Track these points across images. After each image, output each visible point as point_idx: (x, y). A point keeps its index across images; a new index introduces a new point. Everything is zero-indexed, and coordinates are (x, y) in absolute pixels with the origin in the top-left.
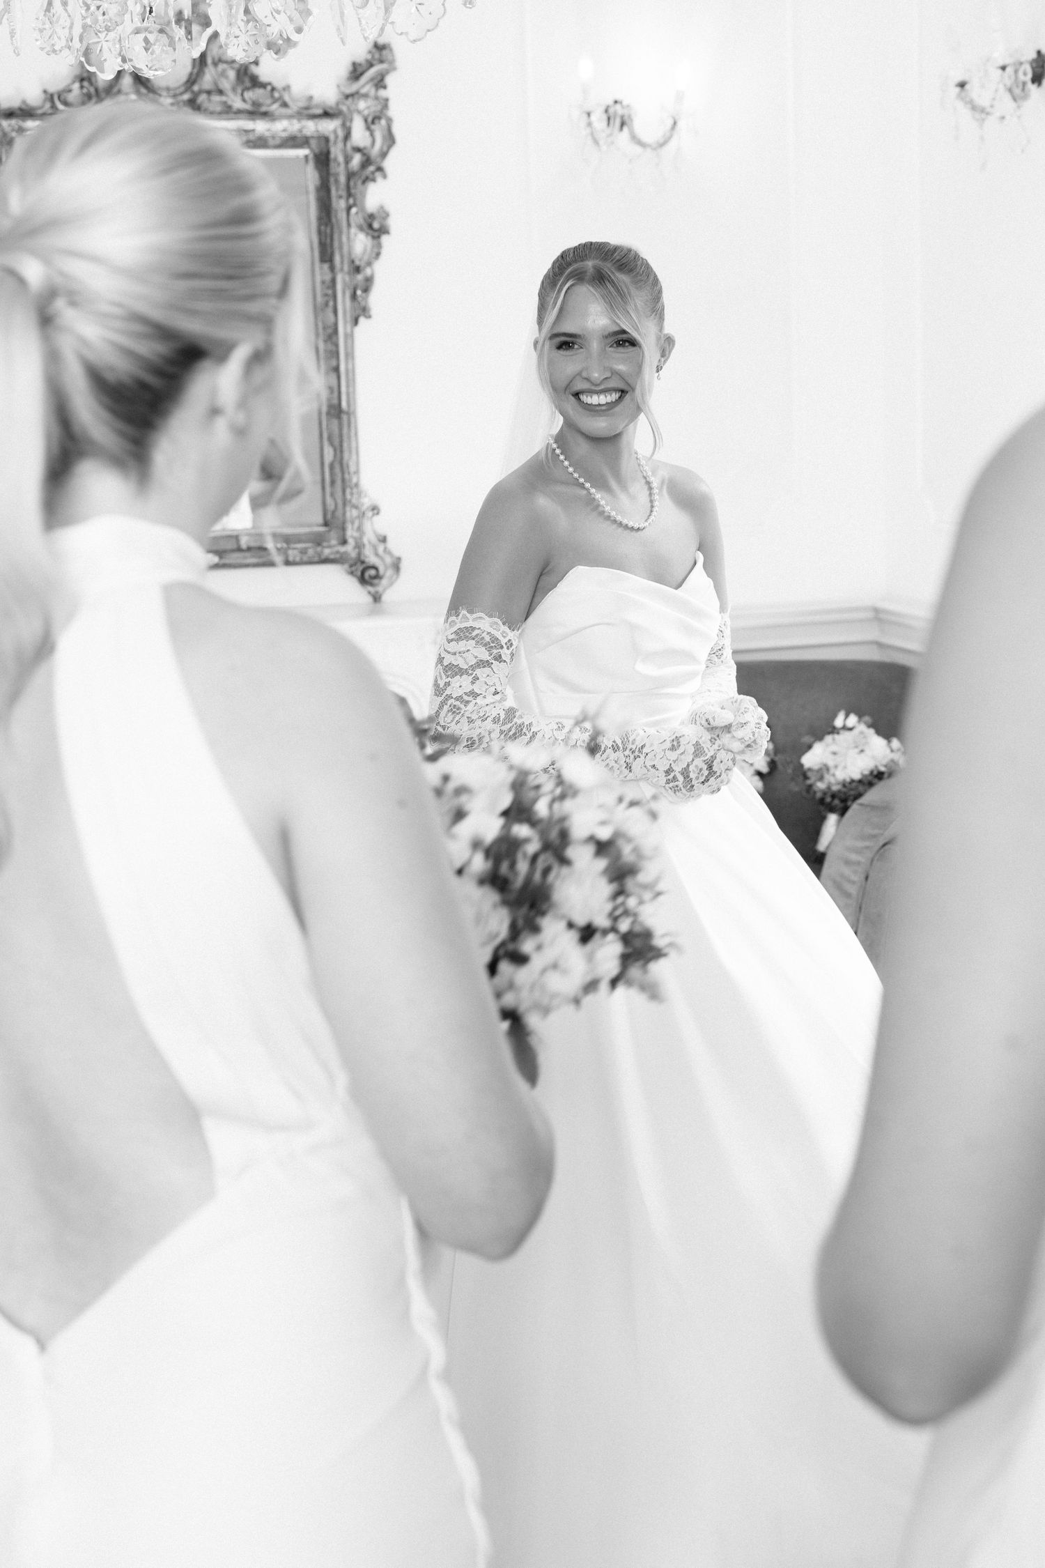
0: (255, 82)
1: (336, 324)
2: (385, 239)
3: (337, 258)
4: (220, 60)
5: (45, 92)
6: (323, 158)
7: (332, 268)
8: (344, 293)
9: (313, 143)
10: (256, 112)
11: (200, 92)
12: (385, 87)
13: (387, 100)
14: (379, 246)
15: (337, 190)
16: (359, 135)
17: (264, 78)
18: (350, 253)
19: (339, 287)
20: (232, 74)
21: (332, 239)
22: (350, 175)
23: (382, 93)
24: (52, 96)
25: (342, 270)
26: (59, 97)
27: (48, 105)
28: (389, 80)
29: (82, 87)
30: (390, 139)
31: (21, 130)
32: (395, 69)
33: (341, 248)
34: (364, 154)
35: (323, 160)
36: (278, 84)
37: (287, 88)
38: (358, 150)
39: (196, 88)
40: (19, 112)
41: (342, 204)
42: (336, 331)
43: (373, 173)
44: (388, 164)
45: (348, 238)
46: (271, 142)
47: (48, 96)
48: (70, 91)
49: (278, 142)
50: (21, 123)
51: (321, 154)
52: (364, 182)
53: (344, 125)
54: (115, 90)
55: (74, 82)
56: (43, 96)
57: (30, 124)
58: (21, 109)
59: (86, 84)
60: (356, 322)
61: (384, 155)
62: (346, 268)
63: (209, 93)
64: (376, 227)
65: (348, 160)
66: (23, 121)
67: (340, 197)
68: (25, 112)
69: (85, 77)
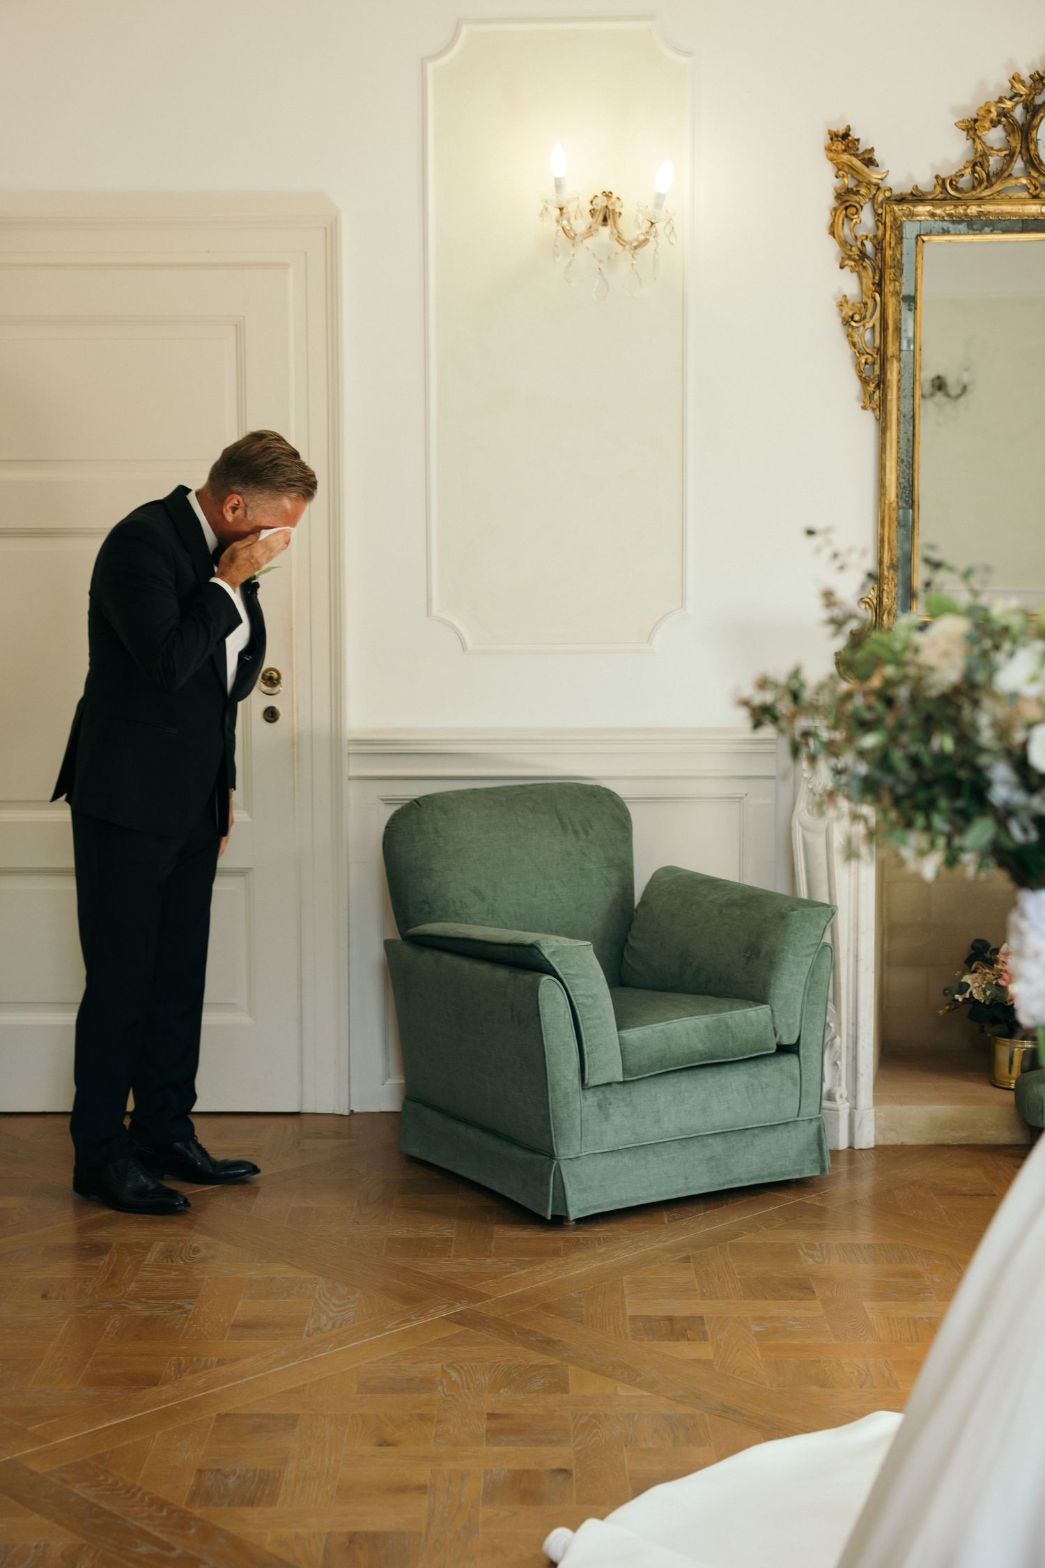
5: (937, 177)
24: (944, 180)
26: (951, 183)
27: (939, 189)
29: (974, 171)
31: (912, 215)
40: (910, 198)
47: (940, 182)
48: (962, 175)
50: (912, 208)
54: (1006, 174)
55: (965, 168)
56: (935, 181)
57: (921, 209)
58: (912, 194)
59: (978, 168)
66: (914, 206)
68: (917, 197)
69: (978, 162)
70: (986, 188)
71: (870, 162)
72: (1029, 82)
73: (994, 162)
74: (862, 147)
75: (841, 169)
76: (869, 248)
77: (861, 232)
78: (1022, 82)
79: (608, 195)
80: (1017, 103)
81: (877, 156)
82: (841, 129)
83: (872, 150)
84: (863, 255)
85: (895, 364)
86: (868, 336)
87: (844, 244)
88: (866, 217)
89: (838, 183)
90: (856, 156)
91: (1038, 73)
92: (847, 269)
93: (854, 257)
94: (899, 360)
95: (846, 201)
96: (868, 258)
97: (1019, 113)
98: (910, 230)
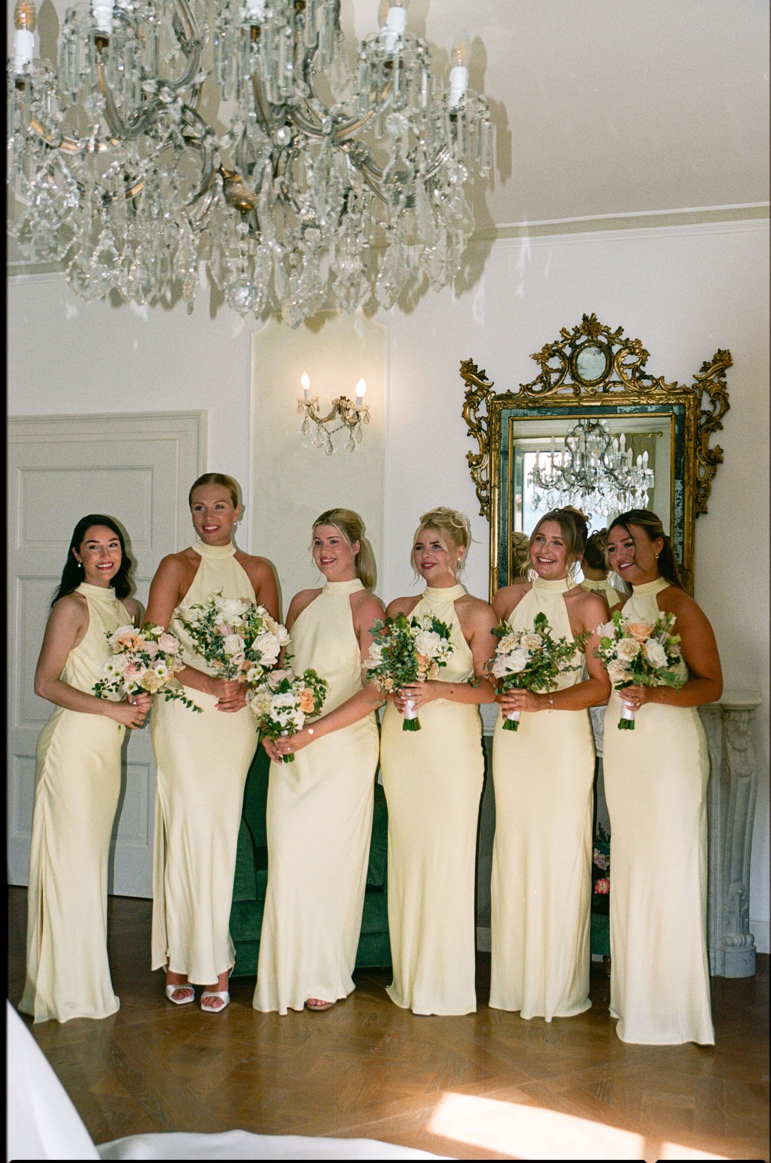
0: (644, 376)
1: (683, 516)
2: (720, 467)
3: (686, 477)
4: (622, 364)
5: (521, 385)
6: (680, 418)
7: (683, 483)
8: (689, 499)
9: (676, 409)
10: (641, 392)
11: (610, 382)
12: (724, 376)
13: (726, 382)
14: (715, 470)
15: (688, 436)
16: (706, 405)
17: (648, 373)
18: (695, 474)
19: (686, 494)
20: (629, 372)
21: (684, 466)
22: (699, 427)
23: (723, 380)
24: (525, 387)
25: (688, 483)
26: (529, 389)
27: (522, 392)
28: (726, 372)
29: (542, 382)
30: (727, 407)
32: (731, 365)
33: (688, 472)
34: (708, 415)
35: (680, 420)
36: (657, 376)
37: (662, 378)
38: (704, 412)
39: (607, 380)
40: (505, 397)
41: (691, 444)
42: (683, 520)
43: (713, 426)
44: (724, 421)
45: (694, 465)
46: (650, 409)
47: (522, 388)
48: (535, 384)
49: (654, 408)
50: (505, 402)
51: (680, 415)
52: (707, 432)
53: (695, 398)
54: (560, 382)
55: (537, 380)
56: (519, 388)
57: (511, 403)
58: (506, 395)
59: (544, 380)
60: (697, 516)
61: (721, 415)
62: (691, 483)
63: (614, 382)
64: (715, 459)
65: (697, 418)
66: (507, 401)
67: (691, 440)
68: (509, 396)
69: (544, 378)
70: (548, 391)
71: (482, 376)
72: (572, 333)
73: (554, 377)
74: (479, 370)
75: (470, 382)
76: (484, 426)
77: (479, 415)
78: (568, 333)
79: (343, 398)
80: (566, 344)
81: (486, 375)
82: (467, 359)
83: (484, 371)
84: (480, 429)
85: (497, 490)
86: (484, 472)
87: (469, 422)
88: (483, 407)
89: (468, 389)
90: (476, 375)
91: (576, 327)
92: (472, 436)
93: (475, 430)
94: (499, 488)
95: (471, 401)
96: (484, 430)
97: (568, 351)
98: (505, 413)
